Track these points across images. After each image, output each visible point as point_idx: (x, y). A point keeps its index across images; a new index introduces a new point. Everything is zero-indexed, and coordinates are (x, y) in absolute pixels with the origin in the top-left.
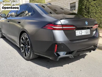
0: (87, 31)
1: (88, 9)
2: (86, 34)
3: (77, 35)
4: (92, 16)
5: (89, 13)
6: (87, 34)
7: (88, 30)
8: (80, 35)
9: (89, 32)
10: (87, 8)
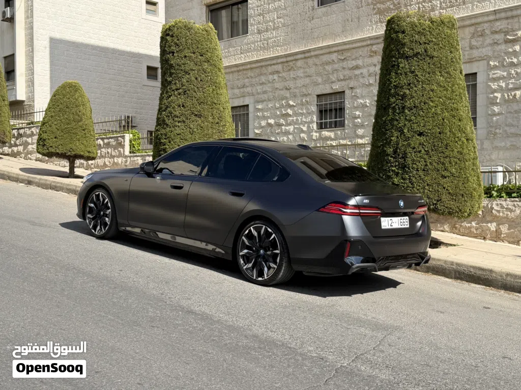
0: (402, 221)
1: (403, 158)
2: (400, 227)
3: (383, 228)
4: (414, 179)
5: (407, 169)
6: (403, 227)
7: (405, 218)
8: (390, 227)
9: (406, 223)
10: (399, 155)
